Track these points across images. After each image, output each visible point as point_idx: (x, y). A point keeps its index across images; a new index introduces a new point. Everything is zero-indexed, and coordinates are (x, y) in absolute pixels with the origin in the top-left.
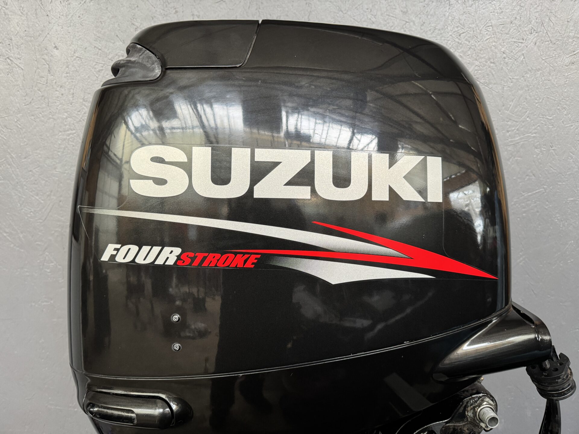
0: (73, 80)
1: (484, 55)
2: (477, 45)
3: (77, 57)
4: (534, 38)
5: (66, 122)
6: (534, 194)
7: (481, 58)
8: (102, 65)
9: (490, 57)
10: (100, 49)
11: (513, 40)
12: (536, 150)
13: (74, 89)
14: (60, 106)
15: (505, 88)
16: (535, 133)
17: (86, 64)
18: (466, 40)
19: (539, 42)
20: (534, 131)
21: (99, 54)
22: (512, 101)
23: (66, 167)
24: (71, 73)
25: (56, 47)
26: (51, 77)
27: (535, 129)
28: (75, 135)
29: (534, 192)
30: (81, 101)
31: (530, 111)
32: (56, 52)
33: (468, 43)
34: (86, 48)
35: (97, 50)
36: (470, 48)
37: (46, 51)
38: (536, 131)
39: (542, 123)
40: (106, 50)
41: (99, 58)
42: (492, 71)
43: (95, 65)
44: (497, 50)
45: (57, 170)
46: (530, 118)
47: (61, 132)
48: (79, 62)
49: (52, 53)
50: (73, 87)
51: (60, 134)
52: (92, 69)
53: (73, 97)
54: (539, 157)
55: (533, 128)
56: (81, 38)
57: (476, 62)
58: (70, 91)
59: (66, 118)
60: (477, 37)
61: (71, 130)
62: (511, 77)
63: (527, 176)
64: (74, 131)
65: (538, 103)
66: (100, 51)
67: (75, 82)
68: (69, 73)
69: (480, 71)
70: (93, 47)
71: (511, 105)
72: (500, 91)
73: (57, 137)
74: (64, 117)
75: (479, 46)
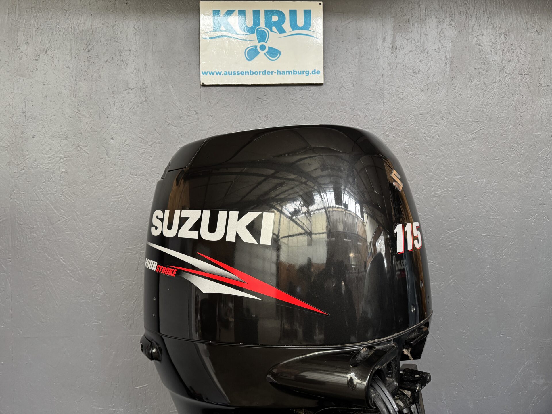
0: (123, 160)
1: (411, 135)
2: (405, 129)
3: (127, 145)
4: (445, 123)
5: (117, 189)
6: (456, 231)
7: (408, 137)
8: (144, 149)
9: (415, 136)
10: (143, 139)
11: (430, 124)
12: (454, 200)
13: (124, 166)
14: (113, 178)
15: (427, 157)
16: (452, 188)
17: (133, 149)
18: (397, 126)
19: (449, 125)
20: (451, 187)
21: (142, 142)
22: (433, 166)
23: (116, 221)
24: (122, 155)
25: (112, 138)
26: (108, 159)
27: (452, 185)
28: (123, 198)
29: (456, 230)
30: (129, 174)
31: (447, 172)
32: (112, 142)
33: (398, 127)
34: (133, 138)
35: (141, 139)
36: (400, 131)
37: (105, 141)
38: (453, 186)
39: (457, 181)
40: (147, 140)
41: (142, 145)
42: (417, 146)
43: (140, 149)
44: (419, 132)
45: (109, 223)
46: (447, 177)
47: (113, 196)
48: (128, 148)
49: (109, 142)
50: (123, 165)
51: (113, 197)
52: (137, 153)
53: (123, 172)
54: (456, 205)
55: (450, 184)
56: (130, 132)
57: (405, 140)
58: (121, 168)
59: (118, 186)
60: (404, 124)
61: (121, 194)
62: (430, 150)
63: (449, 218)
64: (123, 196)
65: (452, 167)
66: (143, 140)
67: (124, 161)
68: (121, 155)
69: (408, 147)
70: (138, 137)
71: (432, 169)
72: (424, 159)
73: (110, 200)
74: (116, 185)
75: (406, 129)
